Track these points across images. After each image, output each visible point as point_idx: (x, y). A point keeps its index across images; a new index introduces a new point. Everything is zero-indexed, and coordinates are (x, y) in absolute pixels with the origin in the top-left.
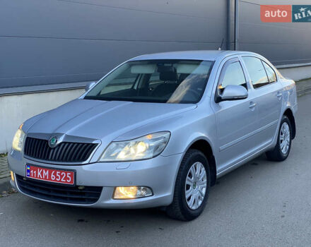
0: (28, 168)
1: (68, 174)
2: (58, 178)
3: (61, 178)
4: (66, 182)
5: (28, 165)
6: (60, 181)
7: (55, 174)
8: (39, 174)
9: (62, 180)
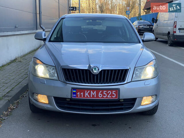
0: (74, 91)
1: (113, 92)
2: (105, 95)
3: (107, 96)
4: (112, 97)
5: (73, 89)
6: (107, 97)
7: (102, 93)
8: (86, 94)
9: (108, 97)
